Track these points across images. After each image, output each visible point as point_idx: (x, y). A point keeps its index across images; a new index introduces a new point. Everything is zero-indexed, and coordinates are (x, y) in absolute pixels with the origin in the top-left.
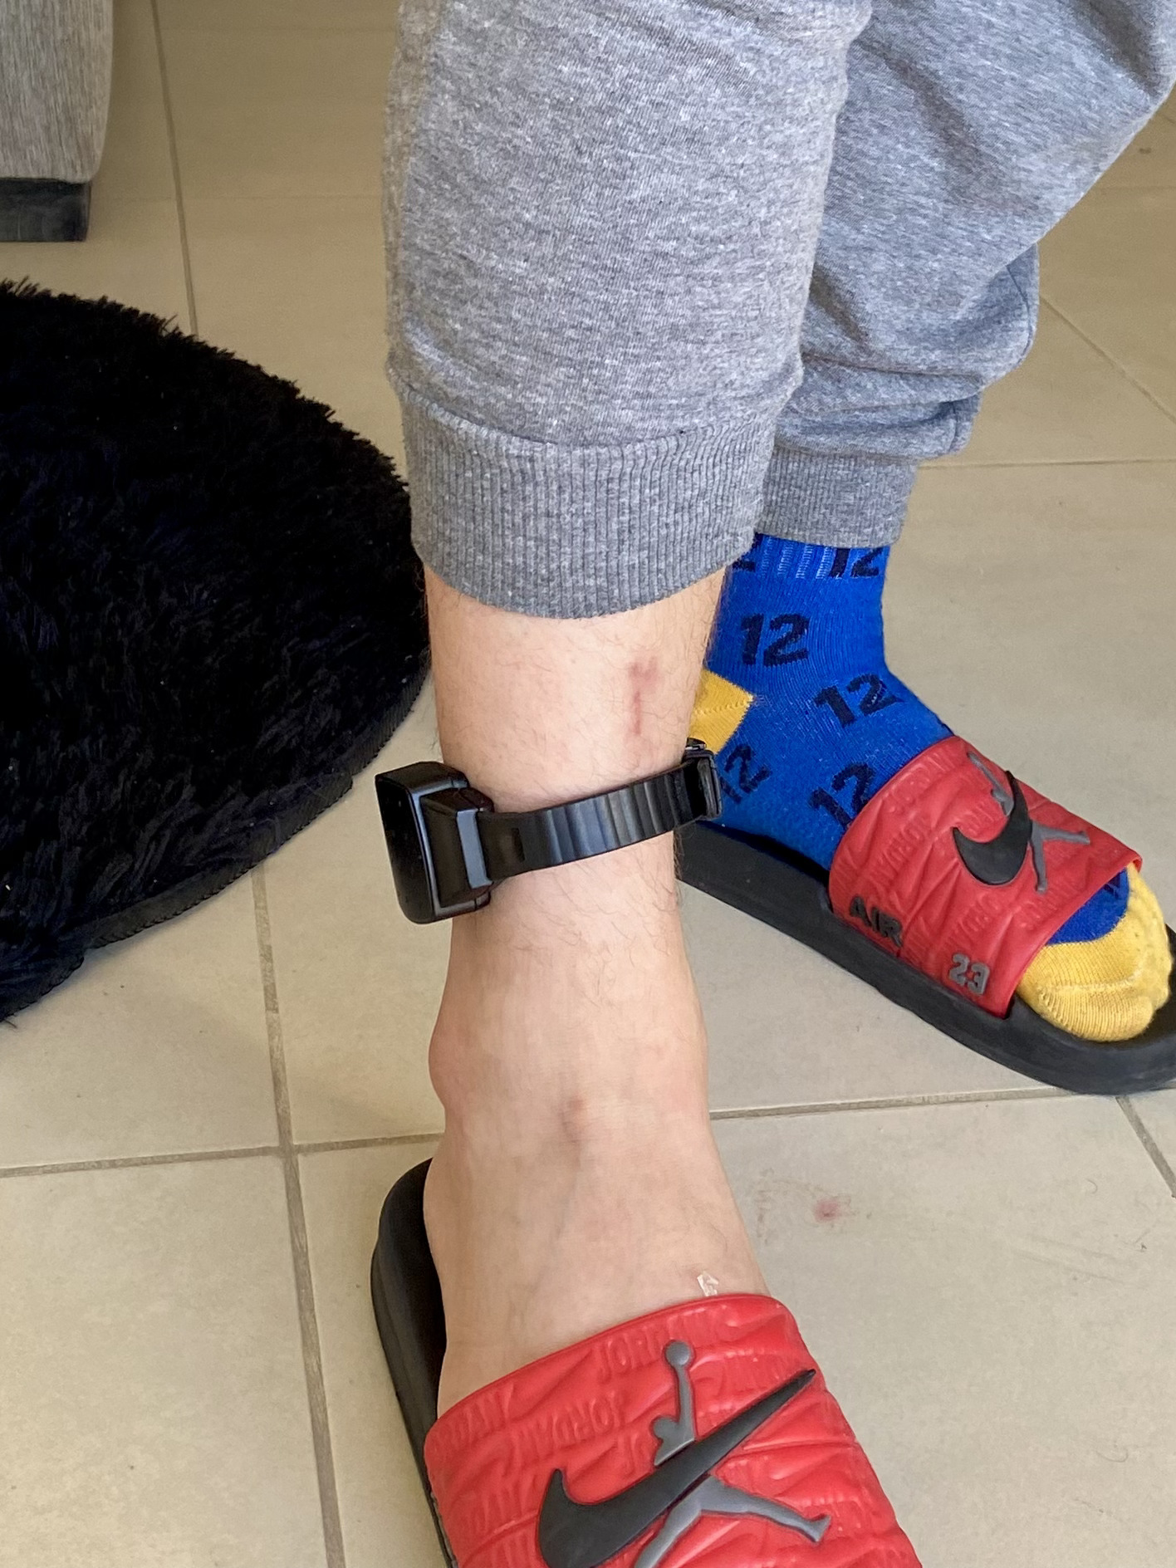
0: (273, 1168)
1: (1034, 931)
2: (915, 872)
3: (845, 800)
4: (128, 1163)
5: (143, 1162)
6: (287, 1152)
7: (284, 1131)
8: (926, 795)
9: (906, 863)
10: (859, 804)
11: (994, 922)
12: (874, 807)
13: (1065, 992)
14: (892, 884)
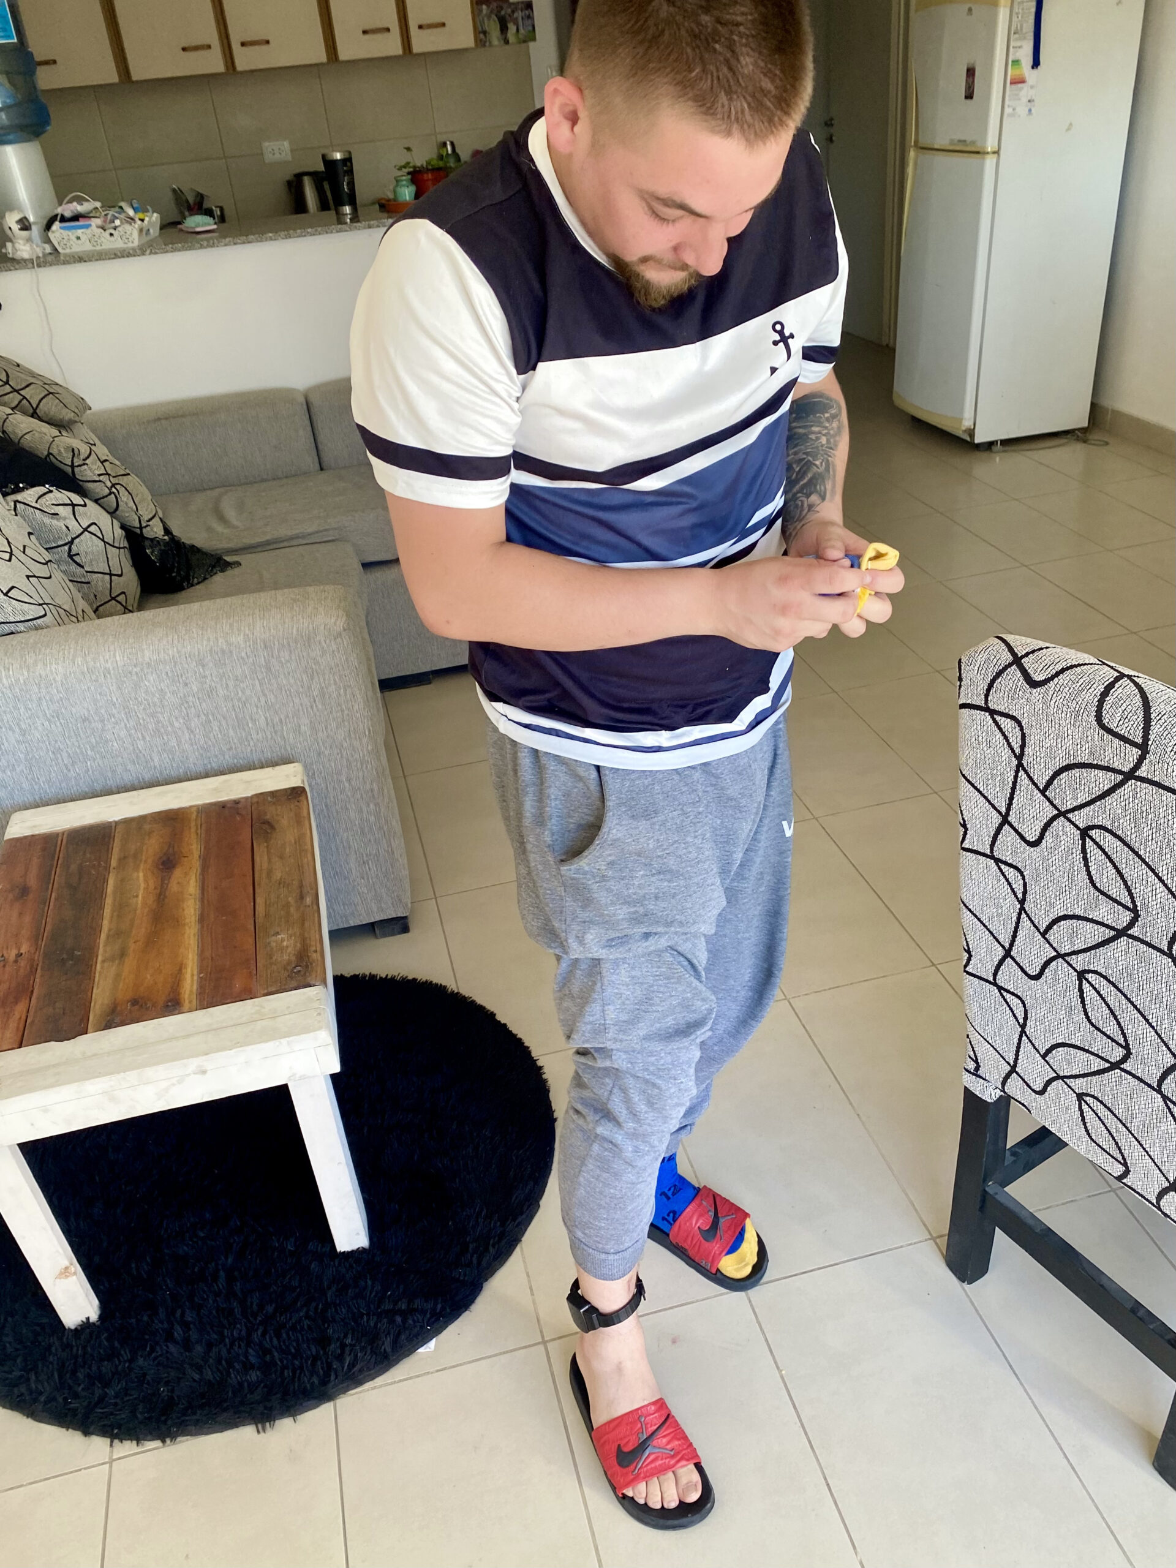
0: (541, 1348)
1: (720, 1254)
2: (690, 1239)
3: (670, 1219)
4: (508, 1352)
5: (511, 1351)
6: (544, 1342)
7: (543, 1337)
8: (691, 1218)
9: (687, 1236)
10: (675, 1220)
11: (710, 1253)
12: (678, 1222)
13: (729, 1269)
14: (685, 1240)
